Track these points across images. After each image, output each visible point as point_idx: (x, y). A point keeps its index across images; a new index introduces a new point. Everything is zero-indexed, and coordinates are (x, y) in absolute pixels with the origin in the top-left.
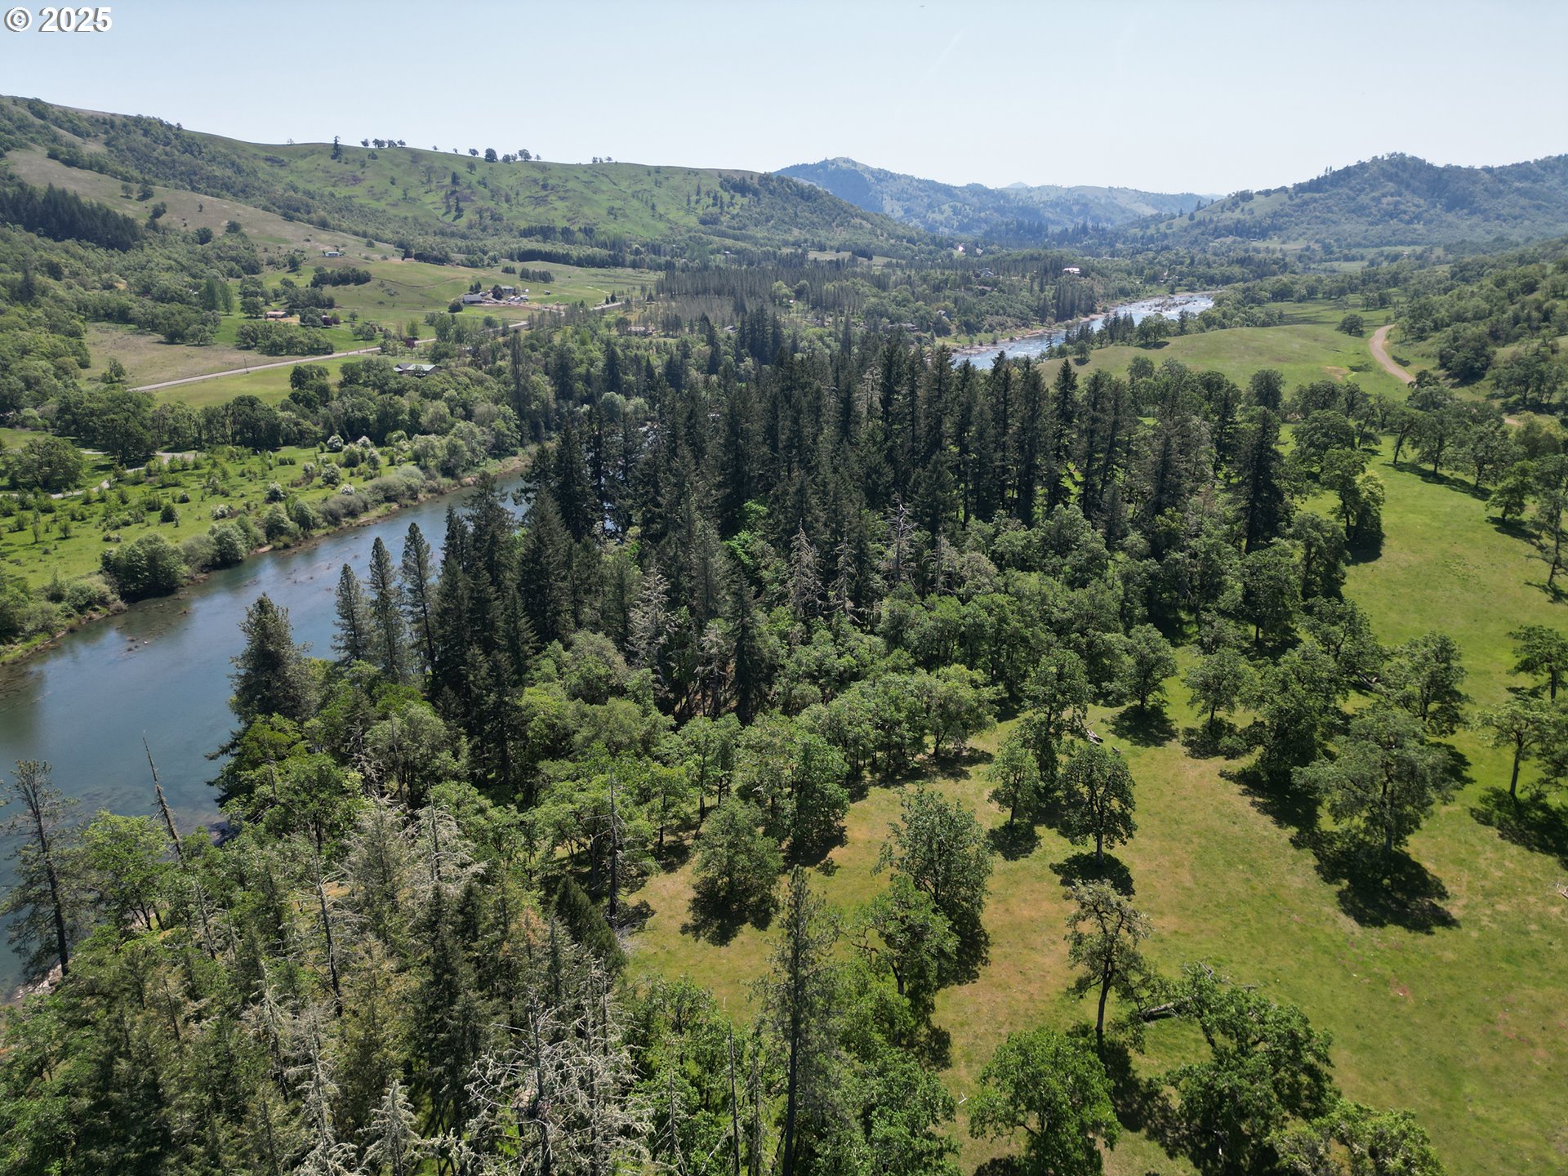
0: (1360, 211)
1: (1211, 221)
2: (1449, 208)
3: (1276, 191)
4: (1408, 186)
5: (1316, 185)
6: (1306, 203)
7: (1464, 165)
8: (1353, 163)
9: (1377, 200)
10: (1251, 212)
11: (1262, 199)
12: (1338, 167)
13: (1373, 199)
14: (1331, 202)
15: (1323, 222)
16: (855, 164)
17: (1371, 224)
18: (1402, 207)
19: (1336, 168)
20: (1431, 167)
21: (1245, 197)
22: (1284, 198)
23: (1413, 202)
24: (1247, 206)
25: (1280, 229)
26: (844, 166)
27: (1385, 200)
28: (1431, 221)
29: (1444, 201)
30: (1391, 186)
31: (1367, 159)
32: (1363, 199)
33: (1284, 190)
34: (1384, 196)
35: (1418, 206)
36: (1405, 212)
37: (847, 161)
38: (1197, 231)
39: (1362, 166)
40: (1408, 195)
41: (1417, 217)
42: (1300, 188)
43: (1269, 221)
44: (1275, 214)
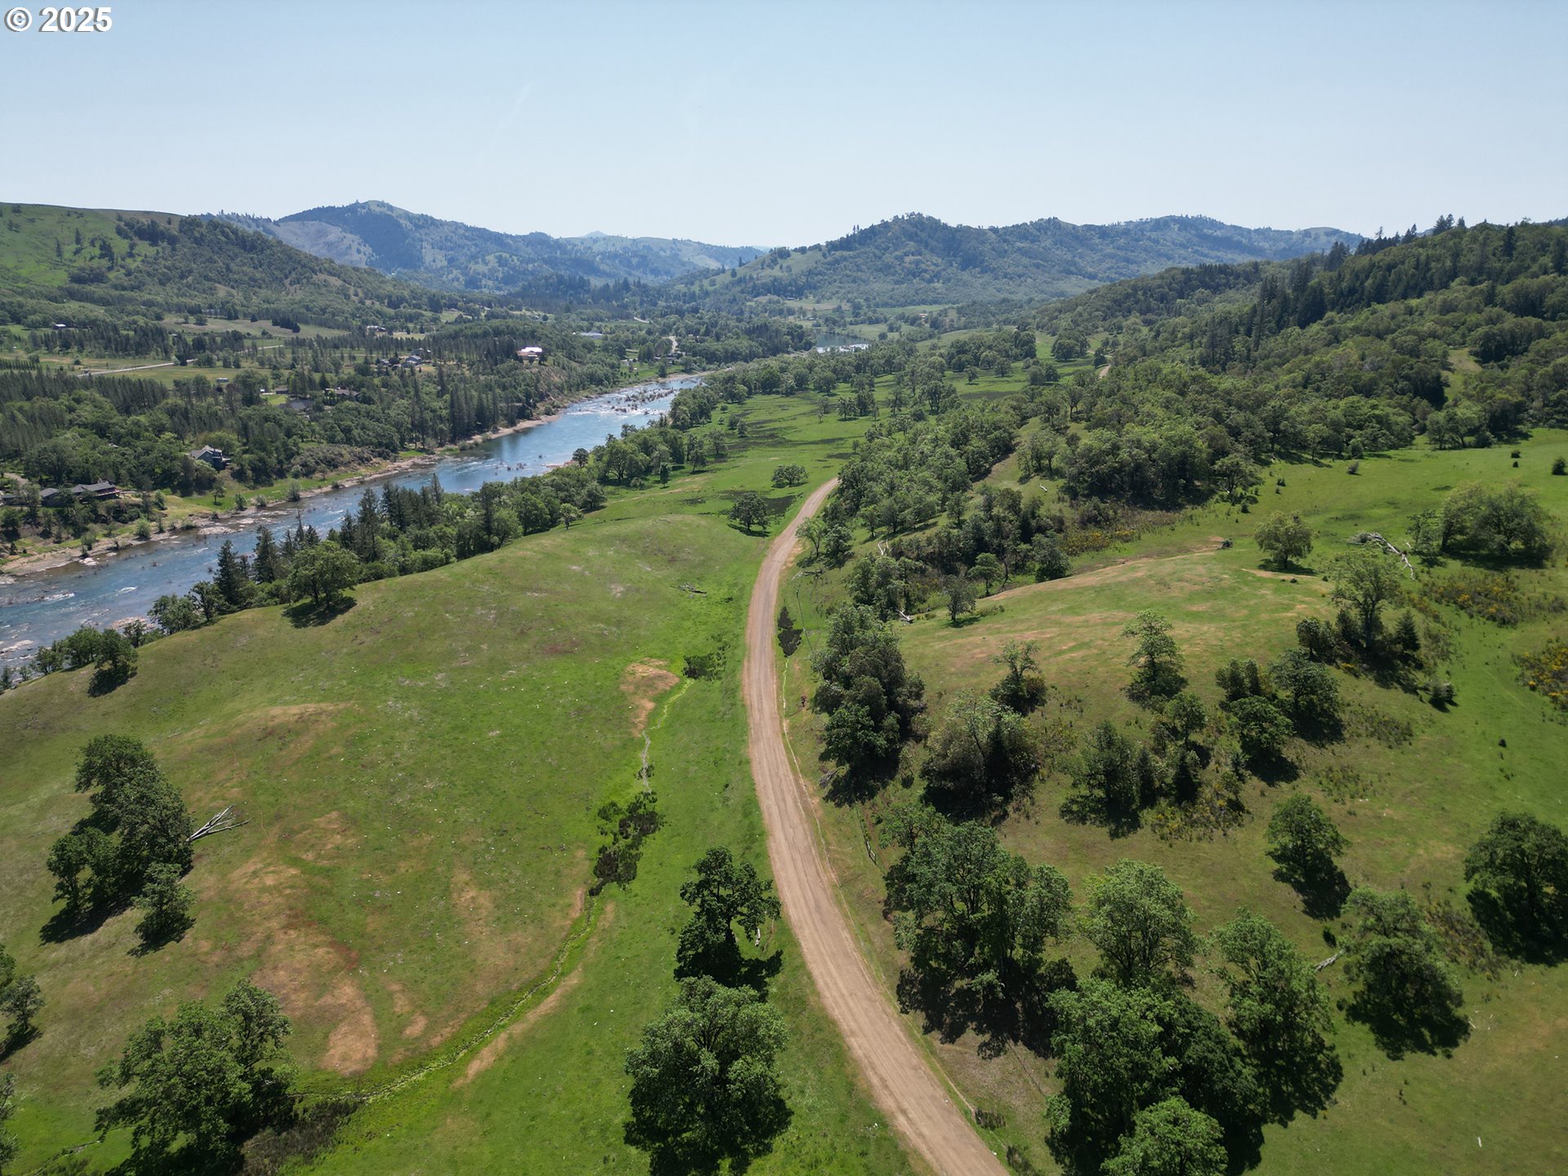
0: (886, 269)
1: (751, 278)
2: (964, 267)
3: (811, 248)
4: (927, 246)
5: (845, 244)
6: (837, 261)
7: (975, 226)
8: (877, 222)
9: (900, 259)
10: (789, 269)
11: (798, 256)
12: (865, 226)
13: (896, 258)
14: (860, 261)
15: (854, 281)
16: (391, 208)
17: (897, 282)
18: (923, 266)
19: (862, 227)
20: (945, 226)
21: (783, 253)
22: (819, 255)
23: (932, 261)
24: (785, 263)
25: (815, 288)
26: (378, 210)
27: (907, 259)
28: (949, 280)
29: (959, 259)
30: (911, 245)
31: (889, 218)
32: (888, 258)
33: (817, 247)
34: (906, 254)
35: (936, 265)
36: (926, 271)
37: (381, 204)
38: (738, 289)
39: (885, 225)
40: (927, 254)
41: (936, 276)
42: (832, 246)
43: (804, 279)
44: (810, 273)
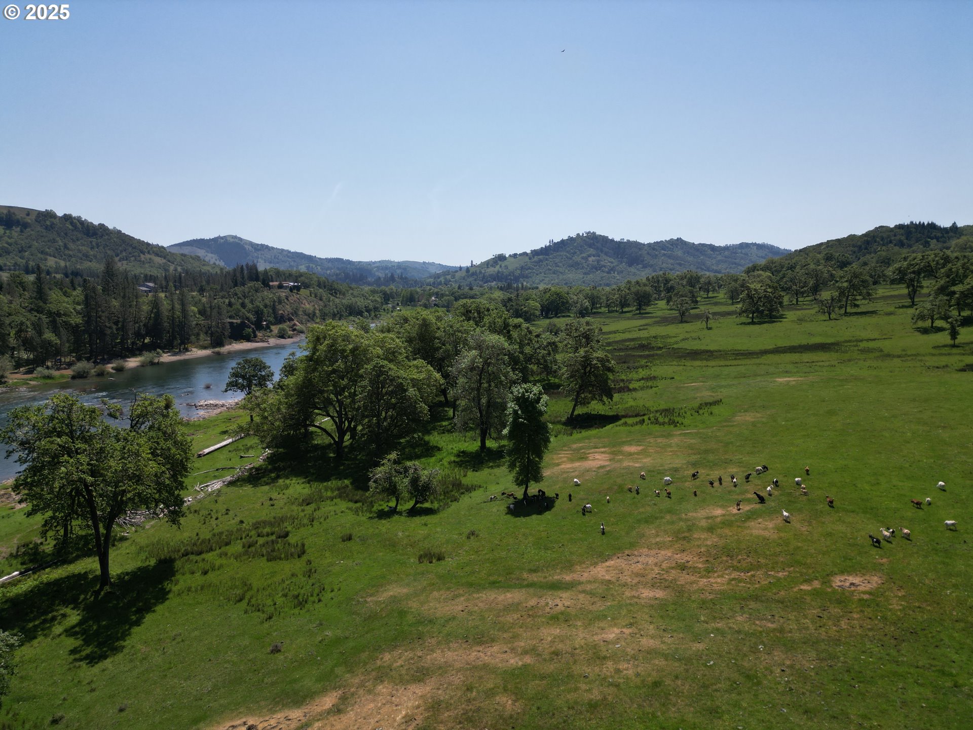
0: (576, 266)
1: (480, 272)
3: (521, 255)
4: (602, 251)
5: (545, 251)
6: (540, 261)
8: (566, 238)
9: (586, 259)
10: (506, 267)
11: (512, 259)
12: (557, 240)
13: (583, 258)
14: (557, 260)
15: (554, 273)
16: (240, 239)
17: (585, 274)
18: (602, 263)
19: (556, 241)
20: (612, 240)
21: (501, 258)
22: (527, 259)
23: (608, 261)
24: (503, 264)
26: (232, 240)
27: (590, 259)
28: (622, 272)
29: (626, 260)
30: (592, 251)
31: (573, 235)
32: (577, 258)
33: (525, 254)
34: (589, 256)
35: (612, 263)
36: (605, 266)
37: (236, 237)
38: (472, 279)
39: (571, 239)
40: (603, 256)
41: (612, 270)
42: (535, 253)
43: (519, 272)
44: (522, 268)
